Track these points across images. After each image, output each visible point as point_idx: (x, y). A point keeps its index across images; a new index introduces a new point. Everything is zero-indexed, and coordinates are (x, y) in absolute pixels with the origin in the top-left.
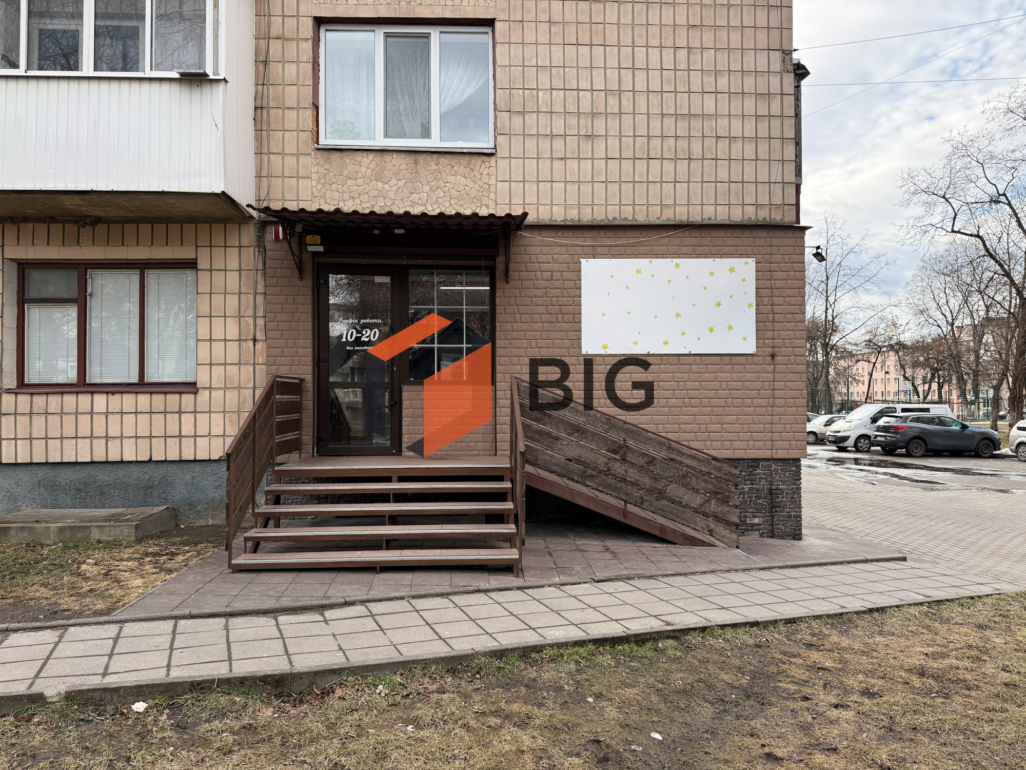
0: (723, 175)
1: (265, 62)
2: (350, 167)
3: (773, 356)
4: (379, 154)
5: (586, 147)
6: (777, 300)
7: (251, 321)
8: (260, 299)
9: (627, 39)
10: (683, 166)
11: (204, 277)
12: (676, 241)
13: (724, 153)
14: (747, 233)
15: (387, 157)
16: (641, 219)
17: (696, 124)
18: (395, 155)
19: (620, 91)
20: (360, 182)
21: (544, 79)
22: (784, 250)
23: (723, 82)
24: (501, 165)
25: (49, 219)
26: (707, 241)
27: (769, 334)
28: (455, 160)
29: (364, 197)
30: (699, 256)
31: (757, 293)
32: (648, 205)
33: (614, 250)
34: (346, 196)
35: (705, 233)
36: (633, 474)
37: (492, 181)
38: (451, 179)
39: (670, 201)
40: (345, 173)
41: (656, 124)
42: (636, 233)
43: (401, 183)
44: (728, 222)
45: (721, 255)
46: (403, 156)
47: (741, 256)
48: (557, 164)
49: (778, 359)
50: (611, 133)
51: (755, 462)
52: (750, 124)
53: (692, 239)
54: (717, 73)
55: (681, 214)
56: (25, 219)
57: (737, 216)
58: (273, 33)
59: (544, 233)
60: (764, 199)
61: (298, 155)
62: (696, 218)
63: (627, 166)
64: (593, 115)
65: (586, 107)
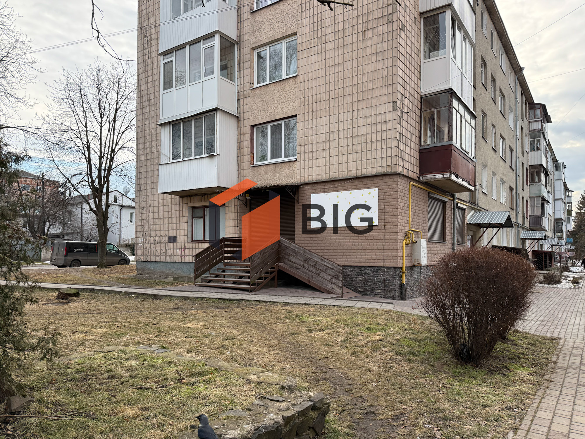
0: (369, 156)
1: (240, 142)
2: (260, 171)
3: (385, 226)
4: (266, 166)
5: (323, 153)
6: (386, 204)
7: (236, 220)
8: (238, 213)
9: (336, 112)
10: (355, 155)
11: (227, 208)
12: (350, 184)
13: (369, 148)
14: (375, 178)
15: (268, 166)
16: (341, 177)
17: (360, 138)
18: (270, 165)
19: (334, 132)
20: (262, 175)
21: (311, 132)
22: (389, 184)
23: (369, 120)
24: (298, 164)
25: (196, 195)
26: (361, 183)
27: (383, 217)
28: (286, 164)
29: (263, 180)
30: (358, 189)
31: (379, 202)
32: (343, 171)
33: (330, 189)
34: (258, 180)
35: (360, 180)
36: (311, 268)
37: (296, 170)
38: (285, 171)
39: (350, 169)
40: (258, 173)
41: (346, 141)
42: (337, 183)
43: (272, 174)
44: (371, 175)
45: (366, 188)
46: (272, 165)
47: (373, 187)
48: (315, 161)
49: (387, 227)
50: (331, 147)
51: (379, 268)
52: (379, 134)
53: (356, 183)
54: (367, 117)
55: (354, 174)
56: (192, 196)
57: (374, 172)
58: (242, 133)
59: (309, 186)
60: (384, 164)
61: (247, 169)
62: (359, 174)
63: (336, 158)
64: (326, 142)
65: (323, 139)
